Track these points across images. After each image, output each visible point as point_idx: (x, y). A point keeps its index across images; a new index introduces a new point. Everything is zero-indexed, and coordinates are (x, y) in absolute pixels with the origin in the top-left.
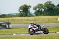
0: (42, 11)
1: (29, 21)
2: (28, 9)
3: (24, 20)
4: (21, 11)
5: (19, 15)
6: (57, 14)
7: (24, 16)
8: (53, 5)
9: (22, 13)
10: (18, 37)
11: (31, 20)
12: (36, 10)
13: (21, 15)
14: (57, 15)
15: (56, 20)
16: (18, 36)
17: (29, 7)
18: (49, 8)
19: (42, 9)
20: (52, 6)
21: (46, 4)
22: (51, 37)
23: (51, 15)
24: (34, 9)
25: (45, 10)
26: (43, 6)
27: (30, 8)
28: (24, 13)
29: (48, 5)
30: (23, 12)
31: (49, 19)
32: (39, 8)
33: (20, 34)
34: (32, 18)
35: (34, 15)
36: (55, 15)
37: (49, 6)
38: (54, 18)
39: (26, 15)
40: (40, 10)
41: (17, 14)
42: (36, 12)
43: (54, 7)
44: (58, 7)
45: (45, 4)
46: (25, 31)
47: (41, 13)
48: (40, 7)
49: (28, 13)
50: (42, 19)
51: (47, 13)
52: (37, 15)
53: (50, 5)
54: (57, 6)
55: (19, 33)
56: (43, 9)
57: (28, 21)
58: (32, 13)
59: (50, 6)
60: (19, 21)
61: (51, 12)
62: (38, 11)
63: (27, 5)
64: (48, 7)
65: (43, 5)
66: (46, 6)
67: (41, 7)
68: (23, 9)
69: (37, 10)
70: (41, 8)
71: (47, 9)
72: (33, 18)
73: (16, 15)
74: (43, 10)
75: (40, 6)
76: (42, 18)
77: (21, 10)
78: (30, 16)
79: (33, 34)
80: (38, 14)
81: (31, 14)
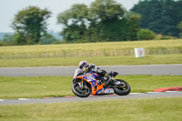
0: (83, 26)
1: (44, 57)
2: (42, 19)
3: (29, 55)
4: (19, 28)
5: (14, 39)
6: (132, 36)
7: (30, 44)
8: (118, 7)
9: (22, 34)
10: (11, 108)
11: (51, 54)
12: (66, 23)
13: (21, 41)
14: (132, 40)
15: (129, 54)
16: (10, 105)
17: (46, 13)
18: (107, 17)
19: (85, 20)
20: (117, 12)
21: (99, 4)
22: (113, 107)
23: (112, 39)
24: (59, 22)
25: (93, 24)
26: (89, 13)
27: (49, 17)
28: (30, 34)
29: (103, 7)
30: (26, 29)
31: (107, 52)
32: (75, 17)
33: (17, 98)
34: (54, 50)
35: (61, 38)
36: (125, 40)
37: (107, 11)
38: (122, 47)
39: (37, 40)
40: (79, 23)
41: (6, 35)
42: (65, 31)
43: (123, 14)
44: (133, 15)
45: (94, 4)
46: (31, 89)
47: (81, 33)
48: (78, 16)
49: (42, 34)
50: (84, 51)
51: (101, 34)
52: (69, 40)
53: (109, 7)
54: (132, 10)
55: (15, 95)
56: (89, 20)
57: (40, 57)
58: (53, 32)
59: (111, 10)
60: (13, 58)
61: (113, 31)
62: (74, 27)
63: (38, 9)
64: (102, 14)
65: (89, 7)
66: (98, 12)
67: (82, 13)
68: (26, 20)
69: (70, 22)
70: (81, 18)
71: (99, 20)
72: (58, 50)
73: (5, 40)
74: (87, 23)
75: (79, 11)
76: (85, 48)
77: (19, 25)
78: (49, 43)
79: (86, 96)
80: (72, 37)
81: (51, 36)
